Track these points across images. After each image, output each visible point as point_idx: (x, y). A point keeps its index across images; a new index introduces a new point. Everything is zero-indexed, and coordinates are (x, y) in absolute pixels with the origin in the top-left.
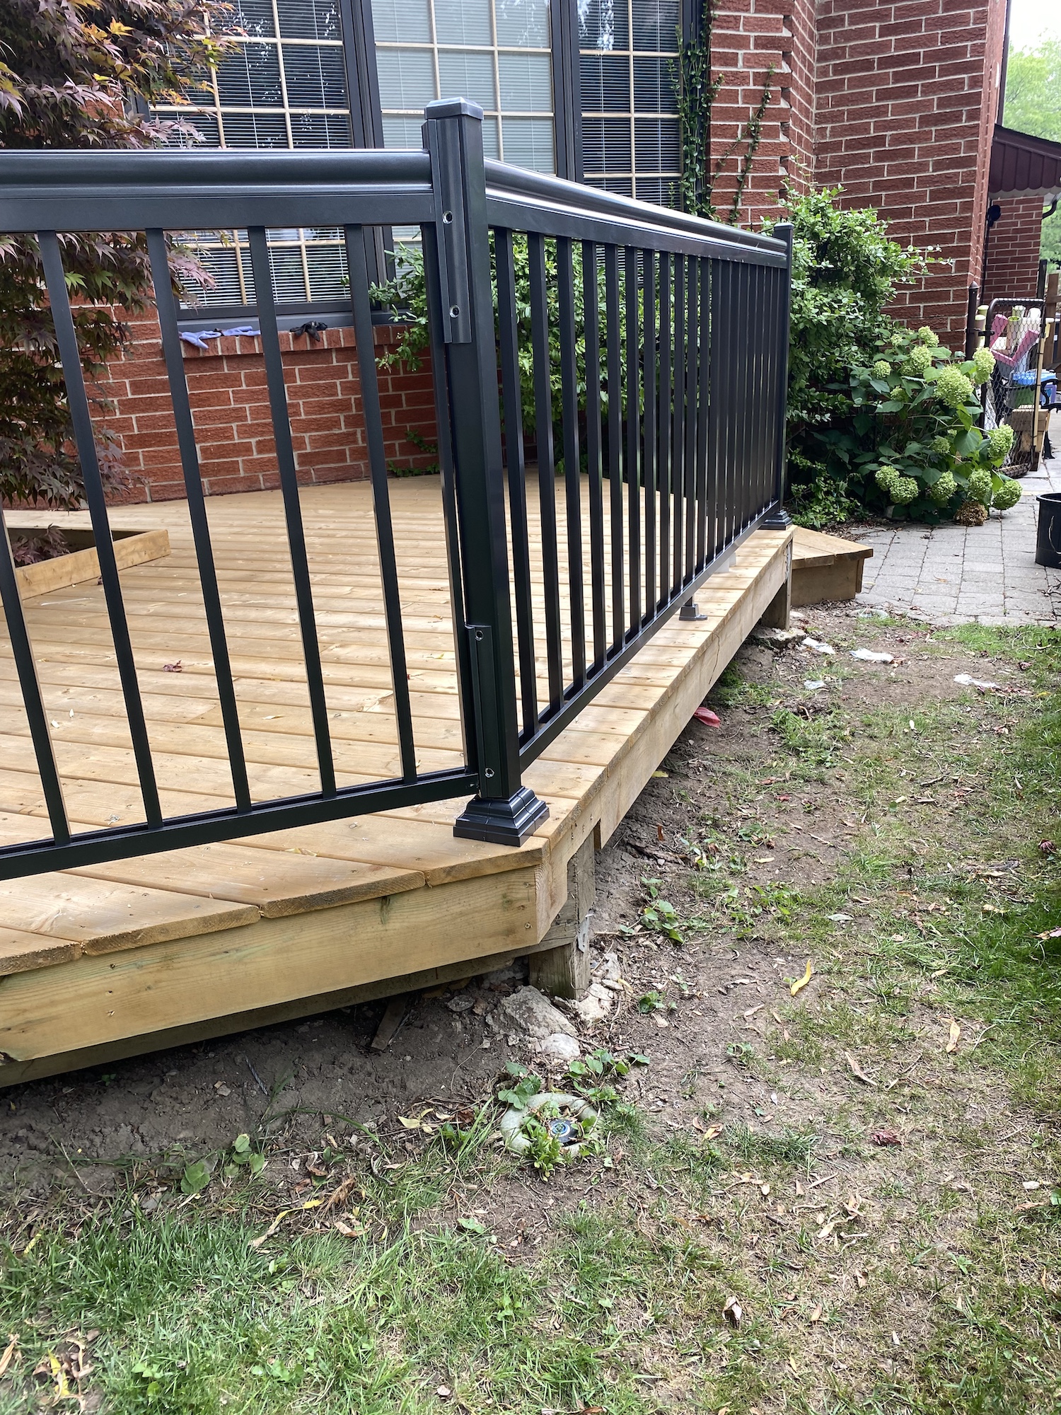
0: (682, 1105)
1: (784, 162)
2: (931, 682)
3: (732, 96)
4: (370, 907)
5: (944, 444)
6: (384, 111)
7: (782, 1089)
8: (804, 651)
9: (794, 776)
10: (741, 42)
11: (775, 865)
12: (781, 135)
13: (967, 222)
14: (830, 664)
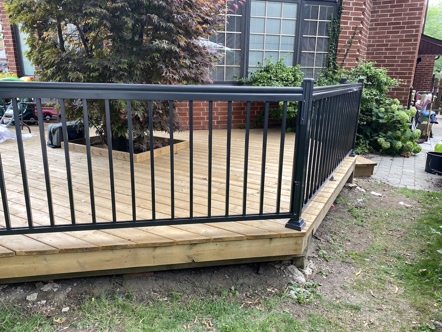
0: (330, 295)
1: (358, 51)
2: (392, 203)
3: (346, 33)
4: (268, 240)
5: (399, 133)
6: (250, 33)
7: (354, 295)
8: (357, 190)
9: (355, 224)
10: (350, 19)
11: (351, 245)
12: (358, 44)
13: (411, 69)
14: (364, 195)
